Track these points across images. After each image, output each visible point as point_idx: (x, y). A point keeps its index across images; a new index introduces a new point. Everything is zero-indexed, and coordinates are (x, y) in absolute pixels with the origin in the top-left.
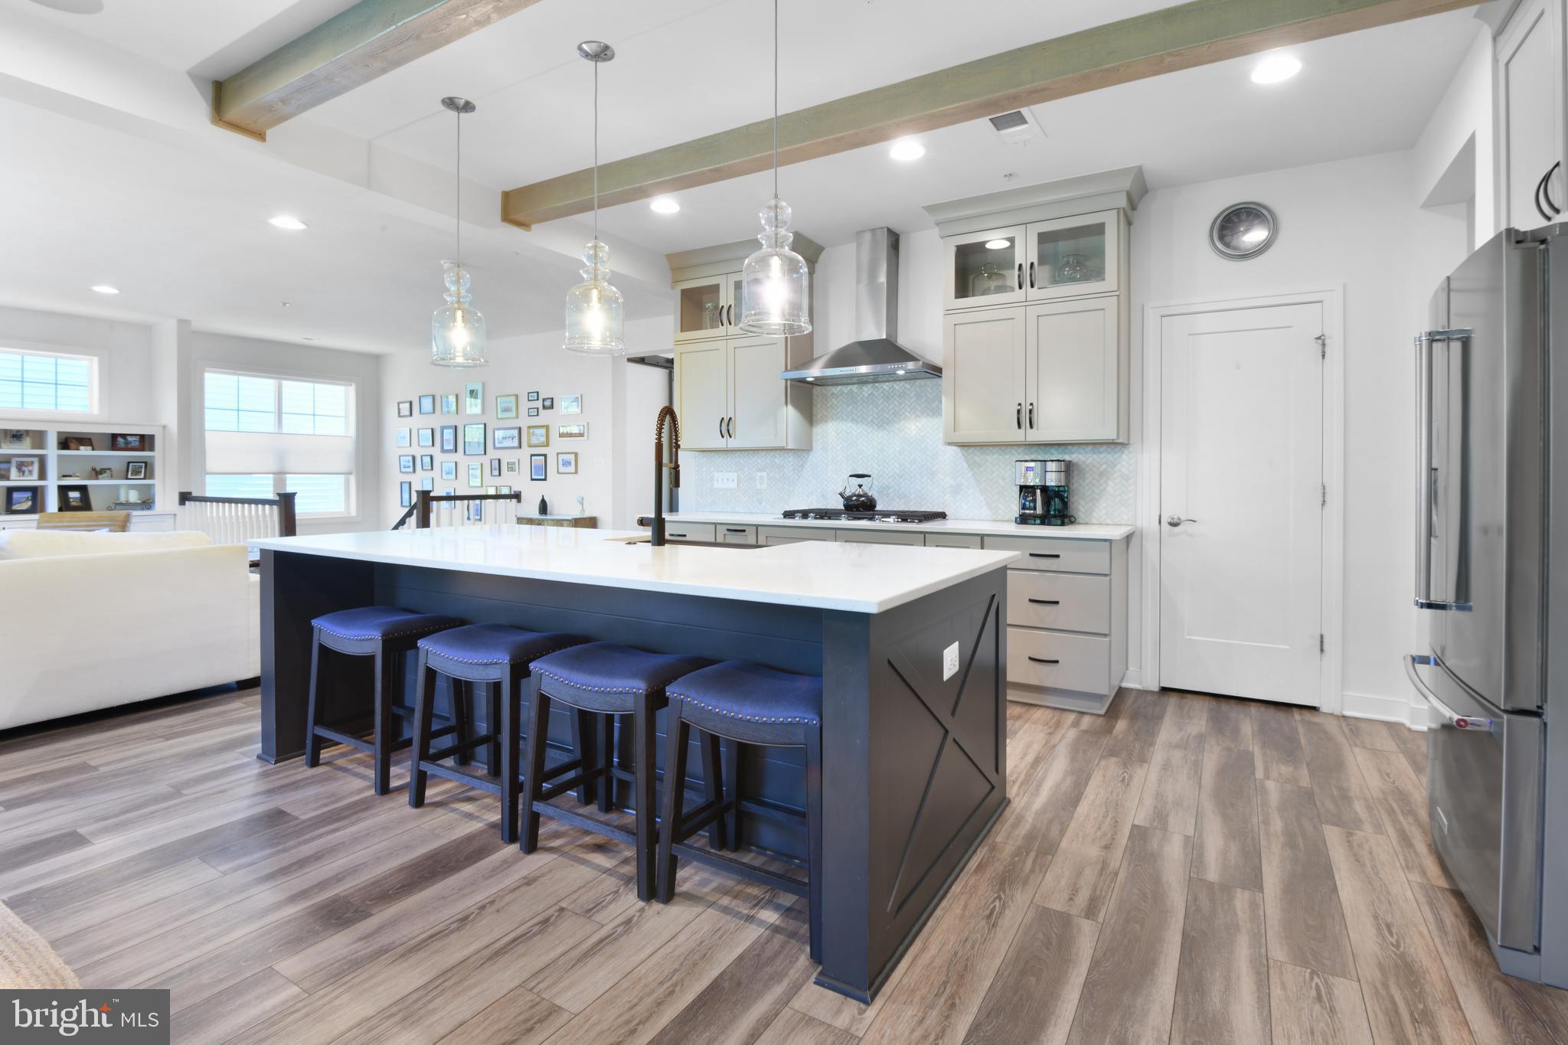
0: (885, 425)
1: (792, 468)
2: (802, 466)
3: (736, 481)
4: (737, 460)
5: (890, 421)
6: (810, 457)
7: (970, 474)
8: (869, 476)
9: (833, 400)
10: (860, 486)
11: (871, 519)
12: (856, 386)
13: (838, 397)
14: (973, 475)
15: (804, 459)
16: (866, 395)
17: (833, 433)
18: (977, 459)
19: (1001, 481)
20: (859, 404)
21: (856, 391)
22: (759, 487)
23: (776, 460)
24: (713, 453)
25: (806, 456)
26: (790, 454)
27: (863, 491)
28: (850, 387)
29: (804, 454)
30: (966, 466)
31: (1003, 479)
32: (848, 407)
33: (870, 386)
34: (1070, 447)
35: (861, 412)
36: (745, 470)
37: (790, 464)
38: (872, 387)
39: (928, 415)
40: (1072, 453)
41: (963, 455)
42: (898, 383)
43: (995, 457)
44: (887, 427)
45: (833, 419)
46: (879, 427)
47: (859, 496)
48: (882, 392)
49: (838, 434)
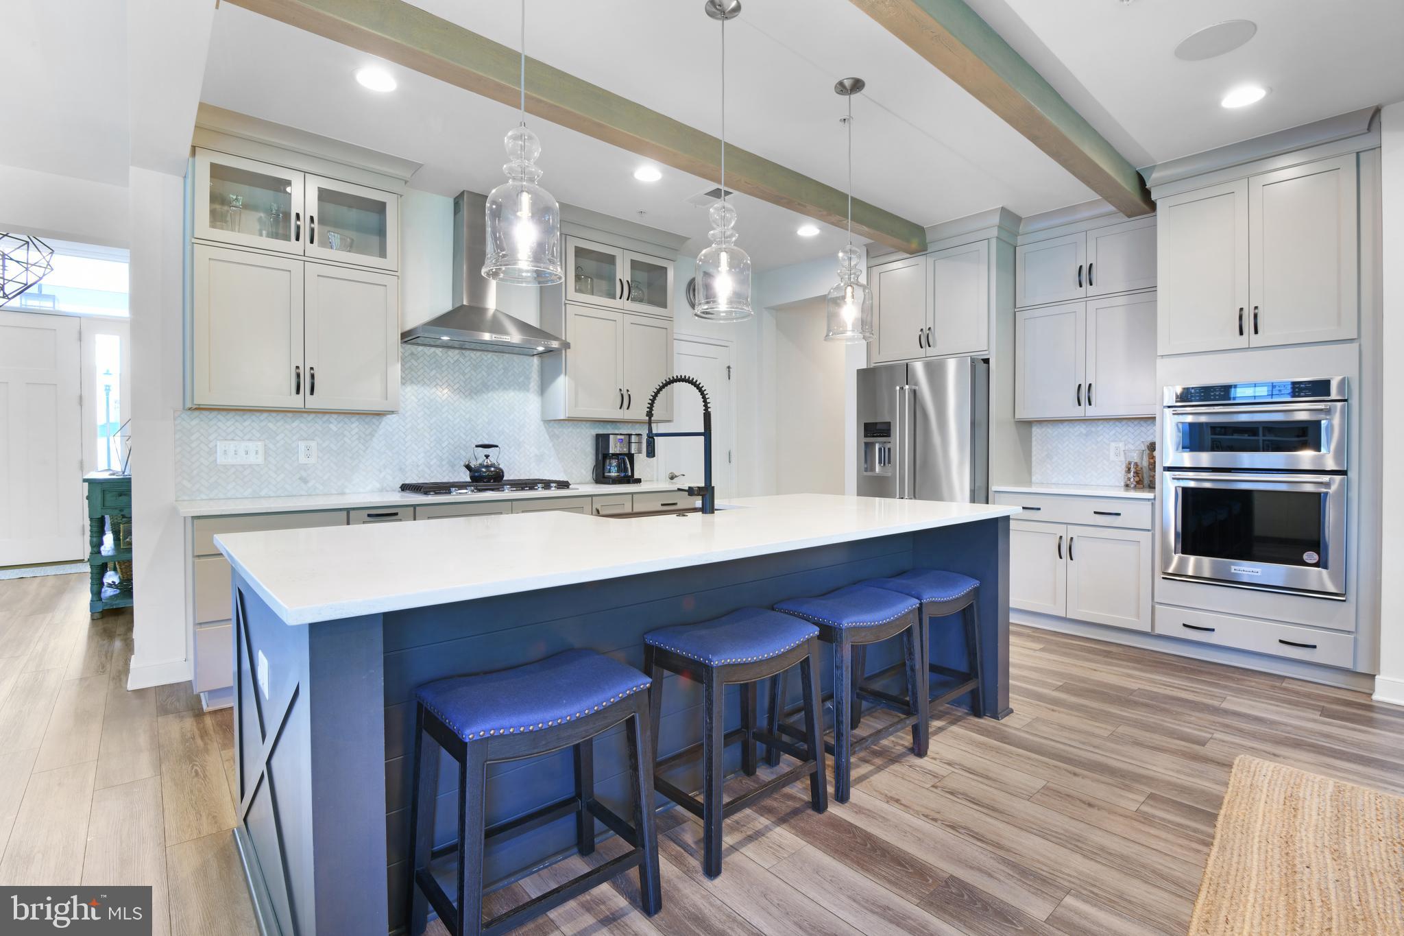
0: (473, 394)
1: (357, 436)
2: (372, 435)
3: (261, 452)
4: (263, 424)
5: (478, 392)
6: (383, 423)
7: (551, 445)
8: (497, 446)
9: (413, 361)
10: (487, 456)
11: (497, 489)
12: (440, 349)
13: (418, 359)
14: (553, 445)
15: (374, 426)
16: (452, 362)
17: (413, 397)
18: (556, 431)
19: (574, 451)
20: (443, 369)
21: (440, 354)
22: (303, 459)
23: (331, 426)
24: (215, 413)
25: (377, 423)
26: (353, 419)
27: (490, 461)
28: (433, 349)
29: (374, 420)
30: (547, 437)
31: (576, 449)
32: (432, 370)
33: (457, 351)
34: (618, 424)
35: (446, 378)
36: (278, 438)
37: (353, 433)
38: (459, 353)
39: (515, 389)
40: (620, 429)
41: (545, 427)
42: (486, 353)
43: (570, 430)
44: (475, 397)
45: (412, 382)
46: (466, 397)
47: (487, 467)
48: (469, 360)
49: (419, 400)
